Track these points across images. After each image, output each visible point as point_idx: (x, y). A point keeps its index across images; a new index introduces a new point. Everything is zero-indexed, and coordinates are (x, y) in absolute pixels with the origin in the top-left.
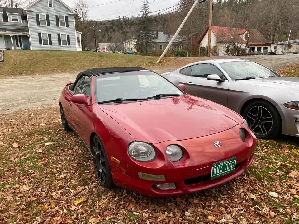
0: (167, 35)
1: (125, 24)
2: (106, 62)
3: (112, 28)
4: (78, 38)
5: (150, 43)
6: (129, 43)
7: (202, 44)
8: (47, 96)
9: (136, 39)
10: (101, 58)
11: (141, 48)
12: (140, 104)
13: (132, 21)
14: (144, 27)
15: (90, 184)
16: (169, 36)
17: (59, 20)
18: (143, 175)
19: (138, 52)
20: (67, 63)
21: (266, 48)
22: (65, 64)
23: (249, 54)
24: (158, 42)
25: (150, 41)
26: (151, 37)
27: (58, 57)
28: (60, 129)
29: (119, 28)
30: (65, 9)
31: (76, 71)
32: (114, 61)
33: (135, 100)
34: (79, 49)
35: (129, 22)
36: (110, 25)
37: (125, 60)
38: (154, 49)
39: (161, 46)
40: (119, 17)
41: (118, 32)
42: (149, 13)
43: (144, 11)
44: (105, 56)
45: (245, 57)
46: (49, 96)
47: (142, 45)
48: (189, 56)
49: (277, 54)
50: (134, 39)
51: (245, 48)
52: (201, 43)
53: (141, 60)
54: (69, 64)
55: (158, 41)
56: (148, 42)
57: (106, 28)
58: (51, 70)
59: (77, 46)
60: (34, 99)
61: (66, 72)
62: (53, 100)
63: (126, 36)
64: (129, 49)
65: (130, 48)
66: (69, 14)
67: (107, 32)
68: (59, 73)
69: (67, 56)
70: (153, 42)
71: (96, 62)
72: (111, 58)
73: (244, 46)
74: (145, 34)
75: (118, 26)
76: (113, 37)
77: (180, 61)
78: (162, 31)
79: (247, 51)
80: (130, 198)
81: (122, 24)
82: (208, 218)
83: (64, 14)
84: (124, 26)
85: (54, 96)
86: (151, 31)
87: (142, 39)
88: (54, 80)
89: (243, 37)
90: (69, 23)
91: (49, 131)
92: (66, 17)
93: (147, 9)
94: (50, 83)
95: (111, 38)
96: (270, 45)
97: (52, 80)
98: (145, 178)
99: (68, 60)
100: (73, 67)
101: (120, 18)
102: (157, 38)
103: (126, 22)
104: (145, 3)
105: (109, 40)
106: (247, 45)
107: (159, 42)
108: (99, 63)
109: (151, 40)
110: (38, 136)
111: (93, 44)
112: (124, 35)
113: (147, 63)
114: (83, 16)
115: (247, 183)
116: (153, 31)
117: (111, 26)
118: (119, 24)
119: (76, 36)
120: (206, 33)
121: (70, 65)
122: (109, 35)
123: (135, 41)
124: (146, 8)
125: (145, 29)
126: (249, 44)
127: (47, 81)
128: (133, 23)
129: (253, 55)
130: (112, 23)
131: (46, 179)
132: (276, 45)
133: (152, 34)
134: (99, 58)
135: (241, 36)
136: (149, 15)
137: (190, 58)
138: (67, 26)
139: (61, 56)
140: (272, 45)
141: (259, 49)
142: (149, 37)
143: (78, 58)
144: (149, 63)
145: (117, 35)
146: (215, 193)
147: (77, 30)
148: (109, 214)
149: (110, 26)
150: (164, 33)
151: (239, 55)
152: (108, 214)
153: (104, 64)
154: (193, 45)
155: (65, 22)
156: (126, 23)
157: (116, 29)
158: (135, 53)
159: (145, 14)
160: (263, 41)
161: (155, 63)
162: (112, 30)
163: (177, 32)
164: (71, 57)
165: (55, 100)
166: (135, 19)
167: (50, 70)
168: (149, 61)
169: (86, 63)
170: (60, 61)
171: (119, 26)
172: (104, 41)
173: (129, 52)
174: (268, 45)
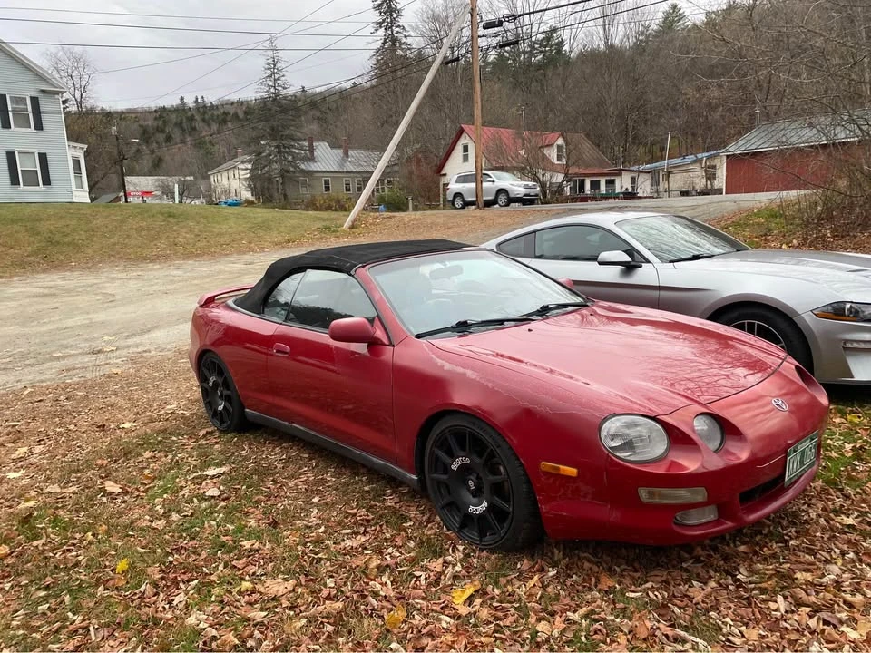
0: (340, 152)
1: (204, 120)
2: (191, 231)
3: (160, 130)
4: (76, 162)
5: (294, 172)
6: (225, 174)
7: (445, 175)
8: (65, 342)
9: (249, 162)
10: (170, 219)
11: (268, 189)
12: (530, 330)
13: (222, 111)
14: (273, 129)
15: (448, 550)
16: (346, 154)
17: (10, 109)
18: (651, 494)
19: (258, 198)
20: (66, 240)
21: (610, 183)
22: (58, 243)
23: (573, 200)
24: (315, 169)
25: (292, 169)
26: (295, 157)
27: (28, 224)
28: (208, 430)
29: (184, 130)
30: (30, 76)
31: (100, 262)
32: (215, 230)
33: (499, 323)
34: (82, 196)
35: (216, 113)
36: (156, 122)
37: (249, 225)
38: (306, 192)
39: (327, 182)
40: (182, 99)
41: (183, 142)
42: (284, 88)
43: (271, 84)
44: (182, 214)
45: (581, 207)
46: (71, 341)
47: (270, 179)
48: (416, 209)
49: (640, 197)
50: (243, 162)
51: (562, 182)
52: (443, 172)
53: (294, 222)
54: (73, 244)
55: (314, 167)
56: (288, 171)
57: (141, 131)
58: (13, 263)
59: (74, 188)
60: (23, 356)
61: (71, 269)
62: (93, 353)
63: (209, 153)
64: (227, 192)
65: (229, 190)
66: (43, 91)
67: (147, 142)
68: (45, 271)
69: (61, 218)
70: (302, 171)
71: (158, 232)
72: (202, 220)
73: (559, 178)
74: (277, 147)
75: (179, 125)
76: (167, 158)
77: (409, 222)
78: (323, 140)
79: (567, 190)
80: (587, 565)
81: (192, 118)
82: (796, 579)
83: (28, 90)
84: (199, 124)
85: (86, 340)
86: (294, 140)
87: (270, 163)
88: (54, 294)
89: (552, 154)
90: (44, 117)
91: (174, 438)
92: (35, 101)
93: (277, 76)
94: (47, 304)
95: (160, 160)
96: (621, 175)
97: (45, 295)
98: (657, 500)
99: (67, 230)
100: (90, 251)
101: (185, 101)
102: (312, 159)
103: (205, 113)
104: (271, 61)
105: (156, 167)
106: (566, 175)
107: (319, 169)
108: (168, 238)
109: (296, 166)
110: (155, 457)
111: (114, 179)
112: (202, 152)
113: (314, 231)
114: (78, 96)
115: (813, 496)
116: (300, 140)
117: (158, 127)
118: (184, 120)
119: (67, 155)
120: (455, 145)
121: (78, 247)
122: (153, 152)
123: (247, 169)
124: (274, 73)
125: (274, 134)
126: (570, 172)
127: (29, 297)
128: (229, 118)
129: (584, 199)
130: (161, 117)
131: (320, 556)
132: (633, 175)
133: (298, 149)
134: (164, 221)
135: (547, 152)
136: (284, 92)
137: (433, 215)
138: (39, 126)
139: (39, 220)
140: (623, 173)
141: (595, 185)
142: (290, 158)
143: (99, 222)
144: (320, 230)
145: (181, 151)
146: (769, 526)
147: (70, 139)
148: (570, 606)
149: (155, 125)
150: (333, 146)
151: (549, 203)
152: (567, 607)
153: (185, 238)
154: (422, 178)
155: (31, 116)
156: (206, 117)
157: (177, 134)
158: (249, 203)
159: (272, 90)
160: (602, 164)
161: (339, 229)
162: (161, 137)
163: (393, 142)
164: (74, 222)
165: (99, 352)
166: (232, 104)
167: (12, 265)
168: (320, 224)
169: (128, 236)
170: (38, 234)
171: (185, 125)
172: (140, 170)
173: (230, 201)
174: (616, 175)
